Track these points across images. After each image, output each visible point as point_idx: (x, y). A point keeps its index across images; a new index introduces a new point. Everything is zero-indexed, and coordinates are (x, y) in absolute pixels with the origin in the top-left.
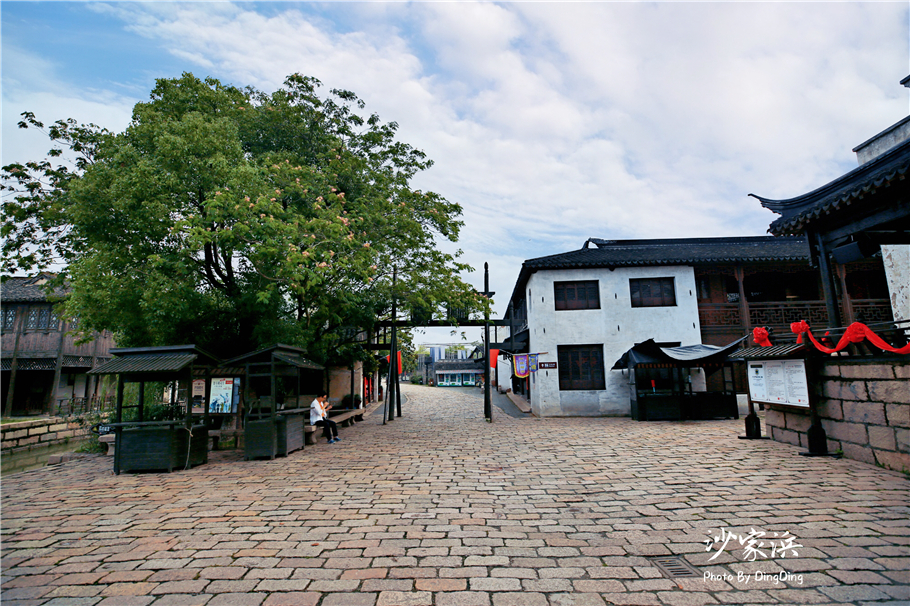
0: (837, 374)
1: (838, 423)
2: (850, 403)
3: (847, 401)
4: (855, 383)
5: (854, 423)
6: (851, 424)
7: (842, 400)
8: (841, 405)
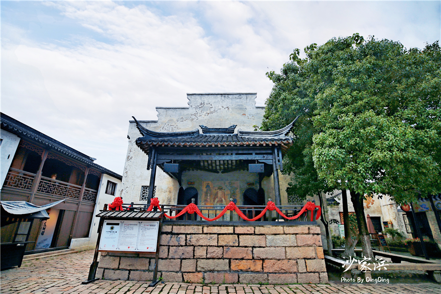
0: (170, 231)
1: (163, 260)
2: (174, 247)
3: (172, 246)
4: (180, 236)
5: (175, 259)
6: (172, 260)
7: (169, 246)
8: (169, 249)
